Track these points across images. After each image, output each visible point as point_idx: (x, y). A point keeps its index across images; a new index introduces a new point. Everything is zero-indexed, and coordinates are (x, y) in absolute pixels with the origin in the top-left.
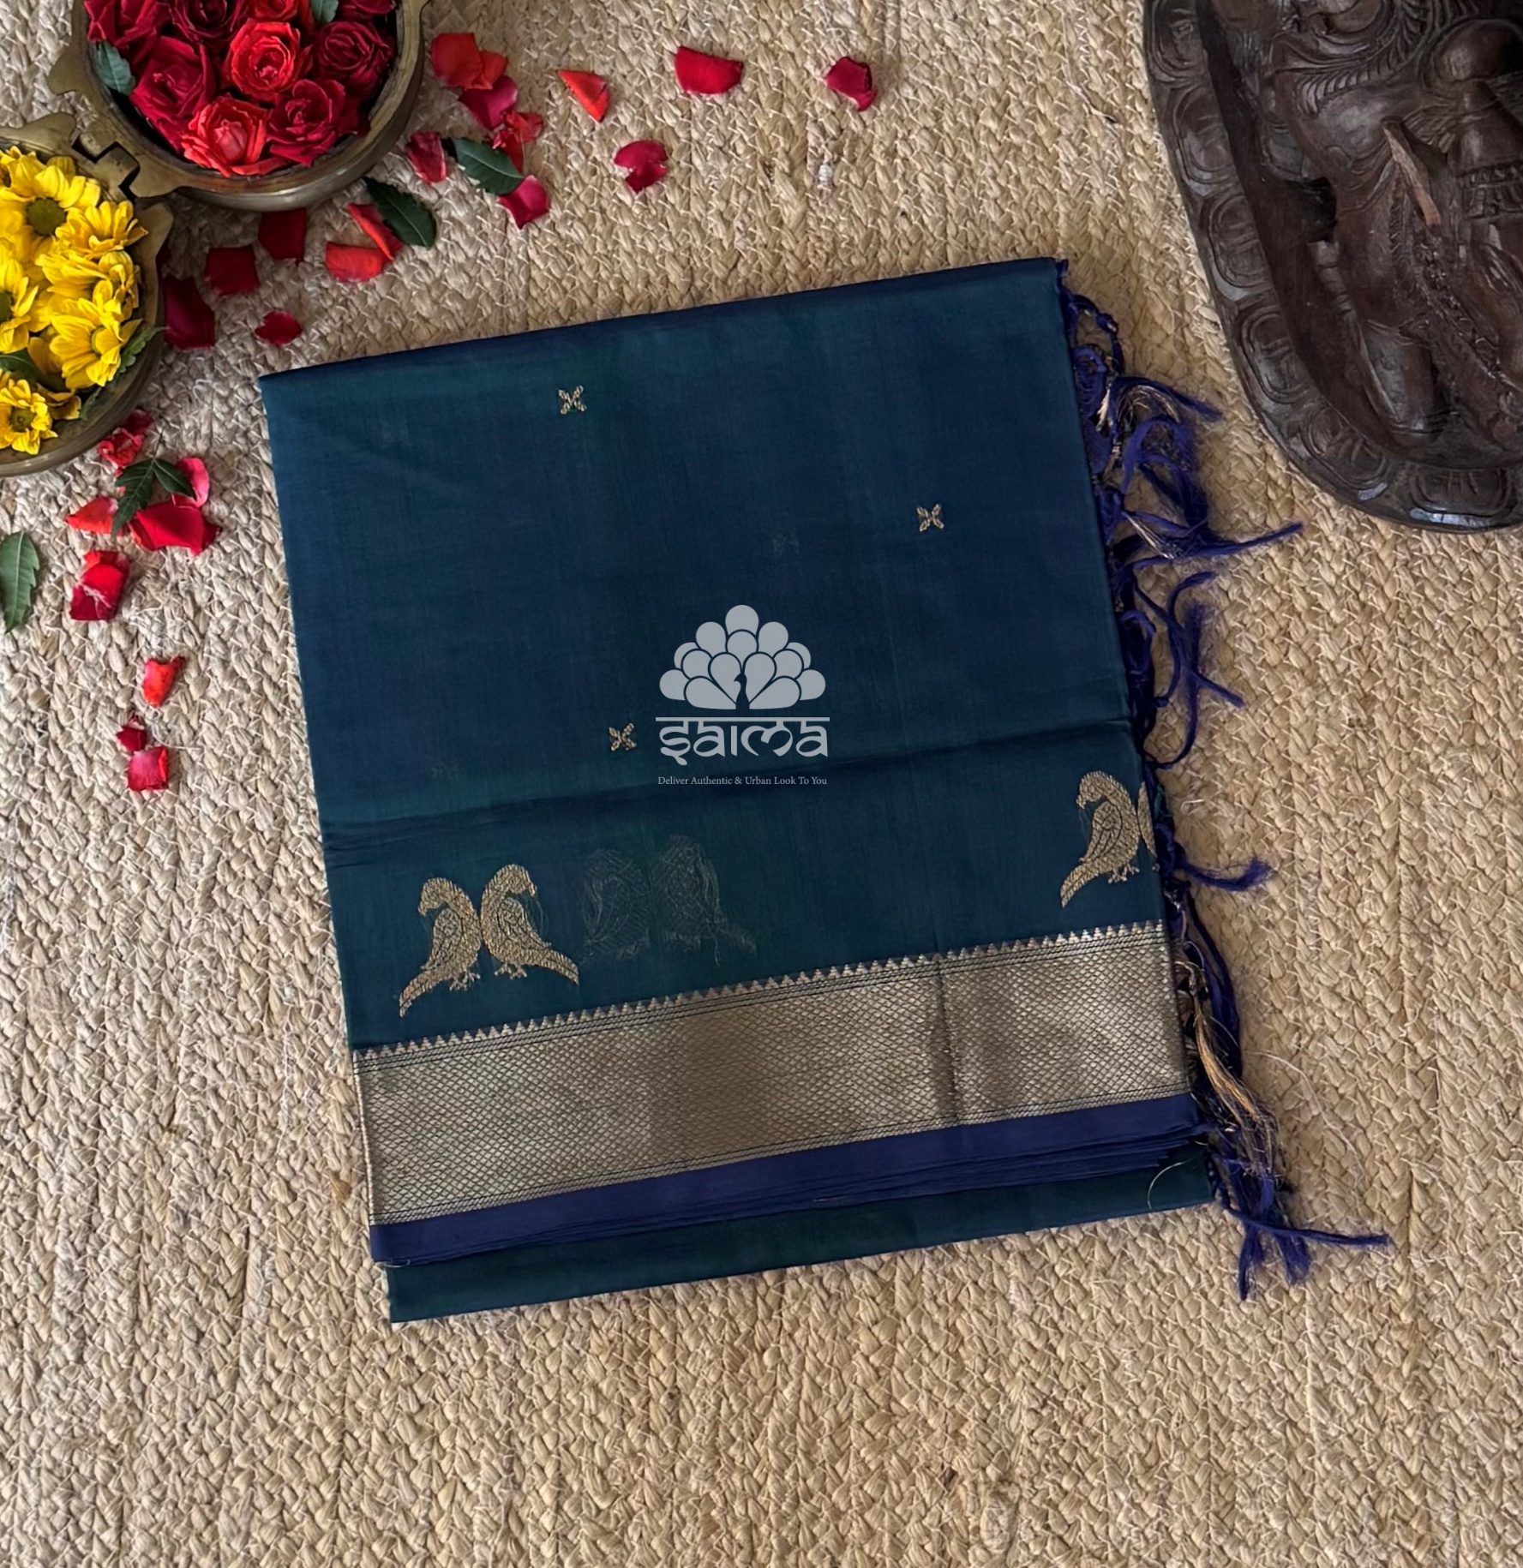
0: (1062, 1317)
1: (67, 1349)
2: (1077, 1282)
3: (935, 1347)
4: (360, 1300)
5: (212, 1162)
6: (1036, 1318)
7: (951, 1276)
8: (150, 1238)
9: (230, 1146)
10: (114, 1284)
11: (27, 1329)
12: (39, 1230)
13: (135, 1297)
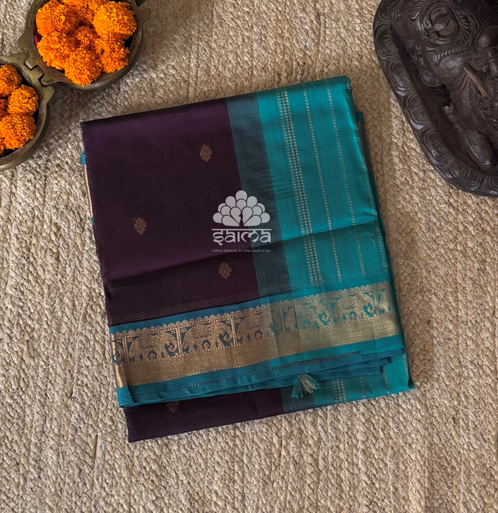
0: (377, 473)
1: (34, 473)
2: (382, 460)
3: (333, 482)
4: (135, 459)
5: (86, 410)
6: (368, 473)
7: (339, 457)
8: (63, 436)
9: (92, 404)
10: (51, 451)
11: (21, 465)
12: (26, 431)
13: (58, 455)
